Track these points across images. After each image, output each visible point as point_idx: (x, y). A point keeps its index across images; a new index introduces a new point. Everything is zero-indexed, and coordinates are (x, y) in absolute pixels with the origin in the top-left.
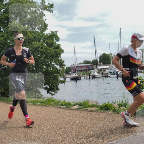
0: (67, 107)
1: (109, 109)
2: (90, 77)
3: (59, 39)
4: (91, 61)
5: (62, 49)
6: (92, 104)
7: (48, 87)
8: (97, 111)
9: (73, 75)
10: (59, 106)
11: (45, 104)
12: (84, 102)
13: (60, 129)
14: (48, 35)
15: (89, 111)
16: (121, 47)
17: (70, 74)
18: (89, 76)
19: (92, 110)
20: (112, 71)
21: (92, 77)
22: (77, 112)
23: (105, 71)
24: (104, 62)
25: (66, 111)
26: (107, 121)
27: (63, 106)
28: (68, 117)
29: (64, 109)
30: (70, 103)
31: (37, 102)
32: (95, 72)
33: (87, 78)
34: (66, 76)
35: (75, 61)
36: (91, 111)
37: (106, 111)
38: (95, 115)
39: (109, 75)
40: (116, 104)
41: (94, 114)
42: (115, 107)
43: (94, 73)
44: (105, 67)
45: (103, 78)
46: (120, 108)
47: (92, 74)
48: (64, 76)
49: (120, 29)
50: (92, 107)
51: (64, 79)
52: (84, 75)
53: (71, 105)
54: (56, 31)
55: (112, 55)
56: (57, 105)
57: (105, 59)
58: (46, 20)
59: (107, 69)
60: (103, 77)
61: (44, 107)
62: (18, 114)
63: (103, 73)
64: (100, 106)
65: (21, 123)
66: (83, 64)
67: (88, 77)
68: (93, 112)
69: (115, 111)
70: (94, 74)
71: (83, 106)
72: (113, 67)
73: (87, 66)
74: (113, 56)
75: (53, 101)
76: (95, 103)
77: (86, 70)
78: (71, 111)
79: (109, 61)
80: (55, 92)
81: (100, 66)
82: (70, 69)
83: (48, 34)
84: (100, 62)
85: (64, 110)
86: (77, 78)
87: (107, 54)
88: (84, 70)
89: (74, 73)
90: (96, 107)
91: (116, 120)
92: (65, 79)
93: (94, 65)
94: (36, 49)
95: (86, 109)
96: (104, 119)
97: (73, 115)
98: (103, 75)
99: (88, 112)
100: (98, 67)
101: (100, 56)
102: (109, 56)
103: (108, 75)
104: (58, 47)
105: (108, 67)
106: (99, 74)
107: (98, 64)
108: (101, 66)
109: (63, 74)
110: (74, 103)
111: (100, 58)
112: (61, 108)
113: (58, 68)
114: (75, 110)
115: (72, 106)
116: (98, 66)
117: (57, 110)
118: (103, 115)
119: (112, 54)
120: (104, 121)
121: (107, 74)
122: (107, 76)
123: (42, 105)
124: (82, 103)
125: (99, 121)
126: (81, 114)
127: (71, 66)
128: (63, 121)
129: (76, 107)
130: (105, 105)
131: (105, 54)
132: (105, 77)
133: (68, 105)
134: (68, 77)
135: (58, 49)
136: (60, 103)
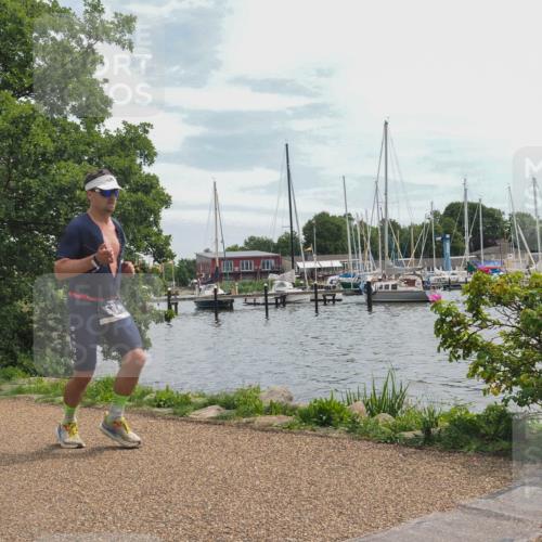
0: (175, 414)
1: (333, 422)
2: (266, 300)
3: (155, 154)
4: (276, 241)
5: (166, 192)
6: (271, 403)
8: (289, 428)
9: (209, 293)
10: (145, 408)
11: (89, 400)
12: (242, 392)
14: (111, 137)
15: (259, 429)
16: (386, 190)
17: (193, 288)
18: (266, 295)
19: (271, 425)
20: (351, 280)
21: (276, 299)
22: (211, 431)
23: (324, 278)
24: (323, 244)
25: (172, 428)
26: (323, 465)
27: (159, 406)
28: (177, 448)
29: (164, 418)
30: (186, 397)
31: (59, 392)
32: (287, 283)
33: (255, 304)
34: (177, 294)
35: (217, 240)
36: (265, 429)
37: (322, 431)
38: (280, 442)
39: (339, 296)
40: (360, 403)
41: (276, 438)
42: (355, 415)
43: (282, 285)
44: (326, 264)
45: (317, 306)
46: (375, 418)
47: (275, 289)
48: (169, 294)
49: (386, 123)
50: (271, 414)
51: (170, 307)
52: (248, 291)
53: (190, 403)
54: (146, 124)
55: (351, 219)
56: (139, 405)
57: (326, 234)
59: (331, 272)
60: (316, 300)
61: (86, 409)
63: (316, 287)
64: (300, 411)
66: (242, 249)
67: (261, 300)
68: (273, 431)
69: (354, 428)
70: (281, 289)
71: (237, 408)
72: (354, 265)
73: (257, 259)
74: (355, 223)
76: (282, 399)
77: (254, 274)
78: (191, 426)
79: (339, 243)
81: (306, 259)
82: (192, 267)
83: (115, 134)
84: (306, 246)
85: (162, 423)
86: (221, 302)
87: (334, 217)
88: (244, 274)
89: (211, 282)
90: (284, 414)
91: (358, 465)
92: (173, 307)
93: (284, 254)
94: (62, 190)
95: (248, 419)
96: (314, 459)
97: (199, 442)
98: (316, 293)
99: (255, 434)
100: (301, 265)
101: (310, 222)
102: (340, 223)
103: (334, 295)
104: (150, 186)
105: (337, 263)
106: (300, 290)
107: (299, 254)
108: (312, 260)
110: (203, 396)
111: (308, 229)
112: (153, 416)
113: (147, 262)
114: (207, 423)
115: (195, 409)
116: (301, 261)
117: (138, 422)
118: (309, 442)
119: (354, 216)
120: (313, 468)
121: (331, 290)
122: (330, 298)
124: (232, 399)
125: (294, 465)
126: (229, 440)
127: (197, 255)
128: (157, 464)
129: (211, 412)
130: (320, 408)
131: (328, 215)
132: (325, 300)
133: (178, 403)
134: (184, 299)
135: (147, 193)
136: (148, 397)
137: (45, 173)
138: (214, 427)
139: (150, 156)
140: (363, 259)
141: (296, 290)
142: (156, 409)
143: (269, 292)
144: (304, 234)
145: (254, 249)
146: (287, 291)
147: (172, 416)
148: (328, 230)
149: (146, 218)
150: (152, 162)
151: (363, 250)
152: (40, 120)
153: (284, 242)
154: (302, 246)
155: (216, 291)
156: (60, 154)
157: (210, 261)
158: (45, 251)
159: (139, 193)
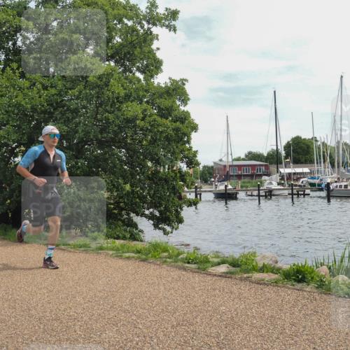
0: (199, 268)
1: (306, 280)
2: (259, 193)
3: (189, 99)
4: (265, 155)
5: (195, 121)
6: (264, 264)
7: (157, 214)
8: (276, 282)
9: (221, 188)
10: (180, 264)
11: (144, 257)
12: (244, 256)
13: (178, 324)
14: (161, 87)
15: (255, 283)
17: (211, 184)
18: (259, 190)
19: (263, 280)
20: (317, 181)
21: (266, 192)
22: (223, 282)
23: (298, 179)
24: (297, 157)
25: (197, 279)
26: (300, 311)
27: (189, 263)
28: (200, 293)
29: (192, 271)
30: (206, 257)
31: (126, 250)
32: (274, 183)
33: (252, 195)
34: (201, 188)
35: (228, 153)
36: (260, 282)
37: (299, 286)
38: (270, 292)
39: (308, 191)
40: (325, 268)
41: (267, 290)
42: (322, 275)
43: (271, 183)
44: (299, 170)
45: (292, 198)
46: (336, 278)
47: (266, 186)
48: (196, 188)
49: (342, 77)
50: (263, 272)
51: (196, 197)
52: (247, 187)
53: (209, 262)
54: (183, 80)
55: (316, 141)
56: (176, 261)
57: (299, 150)
58: (158, 49)
59: (302, 176)
60: (292, 194)
61: (142, 262)
62: (77, 278)
63: (292, 185)
64: (284, 271)
65: (82, 302)
66: (243, 160)
67: (255, 193)
68: (265, 284)
69: (321, 285)
70: (270, 186)
71: (240, 267)
72: (318, 171)
73: (253, 166)
74: (319, 143)
75: (165, 250)
76: (271, 262)
77: (251, 176)
78: (209, 278)
79: (308, 156)
80: (173, 228)
81: (286, 167)
82: (211, 171)
83: (163, 86)
84: (286, 158)
85: (190, 275)
86: (229, 194)
87: (305, 139)
88: (244, 175)
89: (224, 181)
90: (272, 272)
91: (326, 312)
92: (198, 196)
93: (271, 163)
94: (128, 121)
95: (248, 275)
96: (294, 306)
97: (214, 290)
98: (292, 189)
99: (253, 285)
100: (282, 170)
101: (288, 142)
102: (309, 144)
103: (304, 191)
104: (184, 118)
105: (306, 170)
106: (282, 187)
107: (281, 163)
108: (290, 168)
109: (193, 183)
110: (218, 257)
111: (287, 147)
112: (185, 269)
113: (182, 168)
114: (220, 276)
115: (212, 266)
116: (282, 168)
117: (176, 273)
118: (289, 294)
119: (318, 139)
120: (293, 313)
121: (303, 187)
122: (302, 193)
123: (139, 258)
124: (238, 260)
125: (280, 310)
126: (235, 289)
127: (214, 163)
128: (187, 304)
129: (223, 269)
130: (297, 269)
131: (301, 138)
132: (298, 194)
133: (201, 262)
134: (205, 191)
135: (183, 123)
136: (181, 256)
137: (119, 110)
138: (224, 279)
139: (185, 100)
140: (325, 168)
141: (279, 187)
142: (187, 265)
143: (261, 188)
144: (285, 150)
145: (251, 160)
146: (273, 188)
147: (197, 270)
148: (300, 148)
149: (182, 139)
150: (186, 104)
151: (324, 162)
152: (116, 76)
153: (271, 155)
154: (283, 158)
155: (226, 186)
156: (128, 97)
157: (222, 167)
158: (119, 160)
159: (178, 123)
